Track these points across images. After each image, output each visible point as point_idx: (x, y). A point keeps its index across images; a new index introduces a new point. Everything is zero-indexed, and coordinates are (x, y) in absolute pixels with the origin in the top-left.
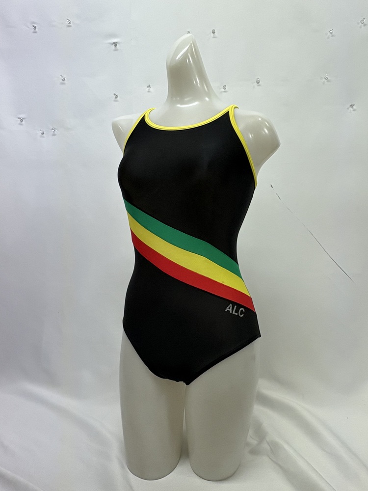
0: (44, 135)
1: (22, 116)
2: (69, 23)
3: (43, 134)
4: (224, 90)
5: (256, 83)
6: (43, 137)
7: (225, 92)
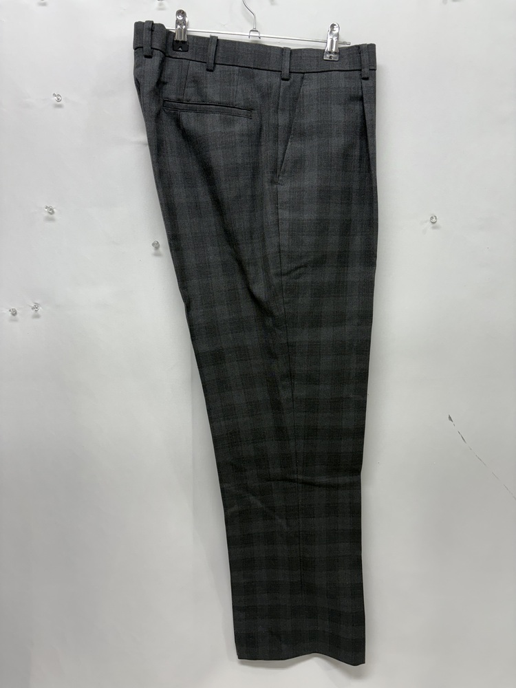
0: (18, 316)
2: (59, 100)
3: (14, 313)
5: (429, 224)
6: (16, 320)
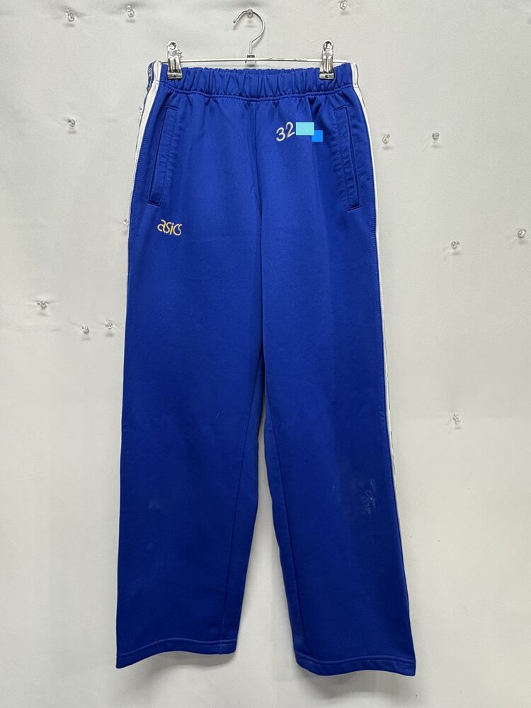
0: (90, 334)
1: (44, 298)
3: (87, 333)
4: (452, 251)
5: (516, 238)
6: (88, 339)
7: (456, 254)
